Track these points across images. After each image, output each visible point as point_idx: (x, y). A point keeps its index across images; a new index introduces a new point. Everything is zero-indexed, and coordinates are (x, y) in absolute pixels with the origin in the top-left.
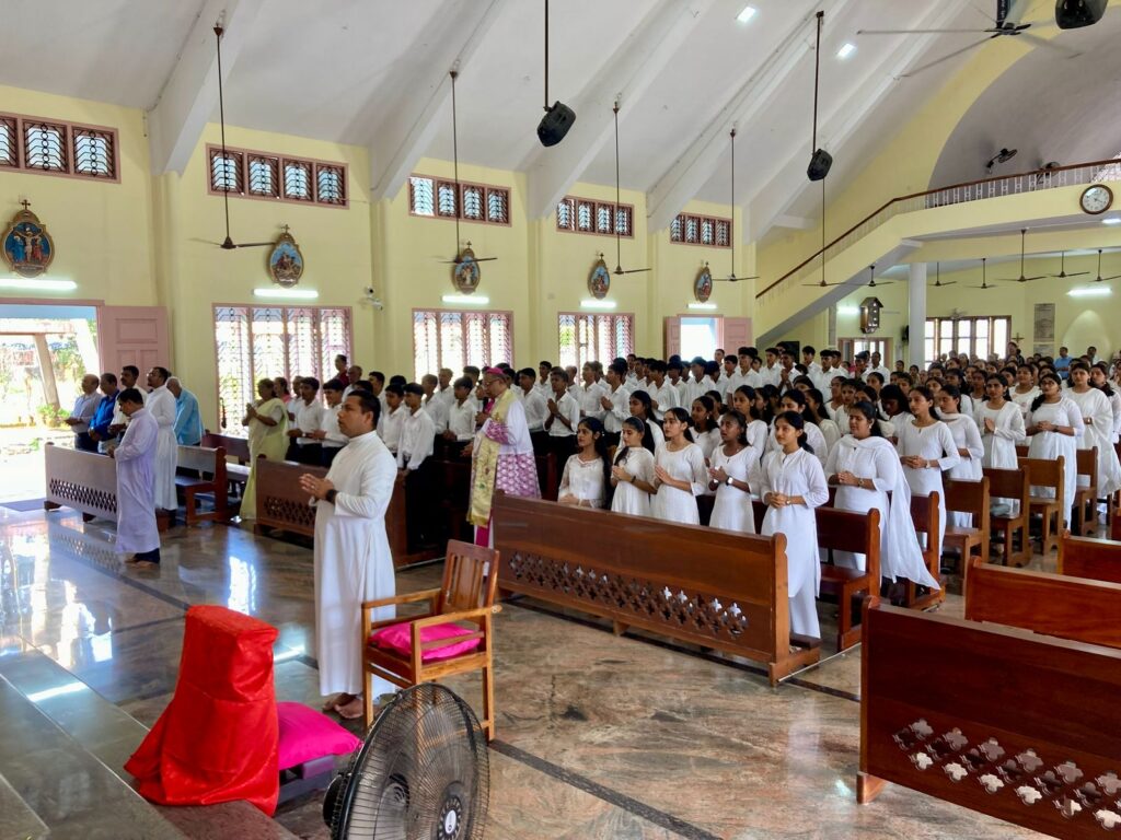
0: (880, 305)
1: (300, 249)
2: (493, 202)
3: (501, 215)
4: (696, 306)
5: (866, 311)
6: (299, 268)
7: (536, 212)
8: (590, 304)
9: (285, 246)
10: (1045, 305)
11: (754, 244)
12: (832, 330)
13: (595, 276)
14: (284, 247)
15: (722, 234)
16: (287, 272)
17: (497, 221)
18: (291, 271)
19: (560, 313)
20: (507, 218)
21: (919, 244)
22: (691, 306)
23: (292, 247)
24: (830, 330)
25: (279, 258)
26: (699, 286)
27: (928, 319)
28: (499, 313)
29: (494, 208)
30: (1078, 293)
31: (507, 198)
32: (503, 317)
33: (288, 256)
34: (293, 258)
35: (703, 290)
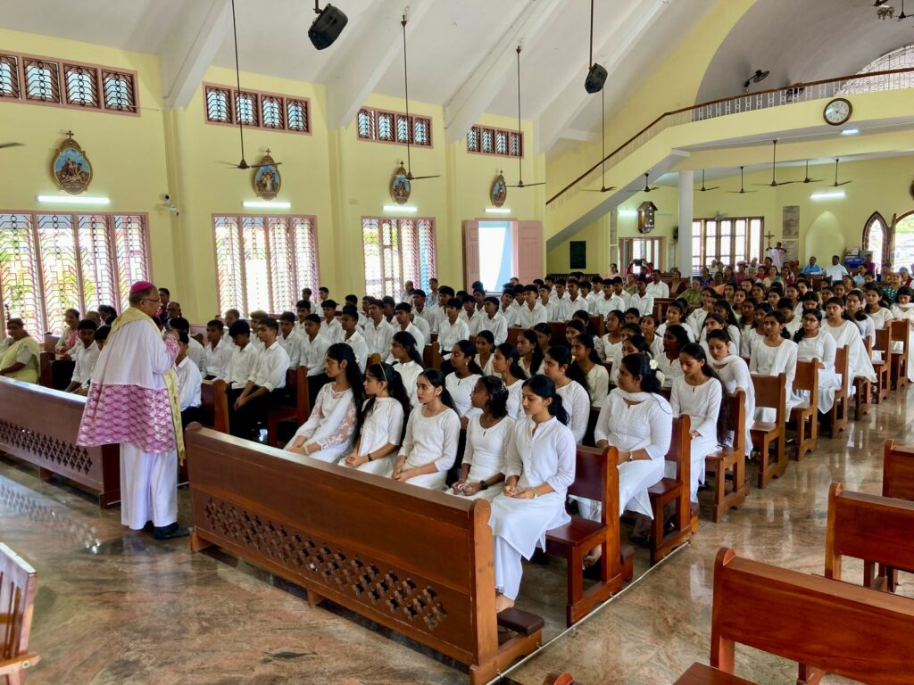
0: (655, 209)
1: (88, 155)
2: (293, 113)
3: (301, 124)
4: (492, 210)
5: (643, 214)
6: (87, 174)
7: (335, 122)
8: (392, 208)
9: (70, 152)
10: (792, 207)
11: (544, 154)
12: (613, 231)
13: (396, 183)
14: (69, 154)
15: (514, 144)
16: (74, 179)
17: (297, 130)
18: (79, 177)
19: (363, 217)
20: (307, 127)
21: (687, 154)
22: (488, 210)
23: (78, 153)
24: (612, 231)
25: (63, 164)
26: (494, 193)
27: (695, 220)
28: (302, 217)
29: (294, 118)
30: (817, 197)
31: (306, 108)
32: (307, 221)
33: (73, 163)
34: (80, 165)
35: (498, 197)
